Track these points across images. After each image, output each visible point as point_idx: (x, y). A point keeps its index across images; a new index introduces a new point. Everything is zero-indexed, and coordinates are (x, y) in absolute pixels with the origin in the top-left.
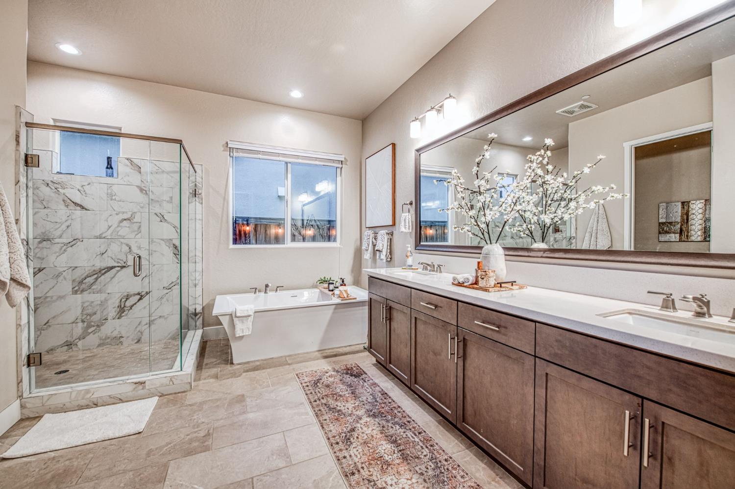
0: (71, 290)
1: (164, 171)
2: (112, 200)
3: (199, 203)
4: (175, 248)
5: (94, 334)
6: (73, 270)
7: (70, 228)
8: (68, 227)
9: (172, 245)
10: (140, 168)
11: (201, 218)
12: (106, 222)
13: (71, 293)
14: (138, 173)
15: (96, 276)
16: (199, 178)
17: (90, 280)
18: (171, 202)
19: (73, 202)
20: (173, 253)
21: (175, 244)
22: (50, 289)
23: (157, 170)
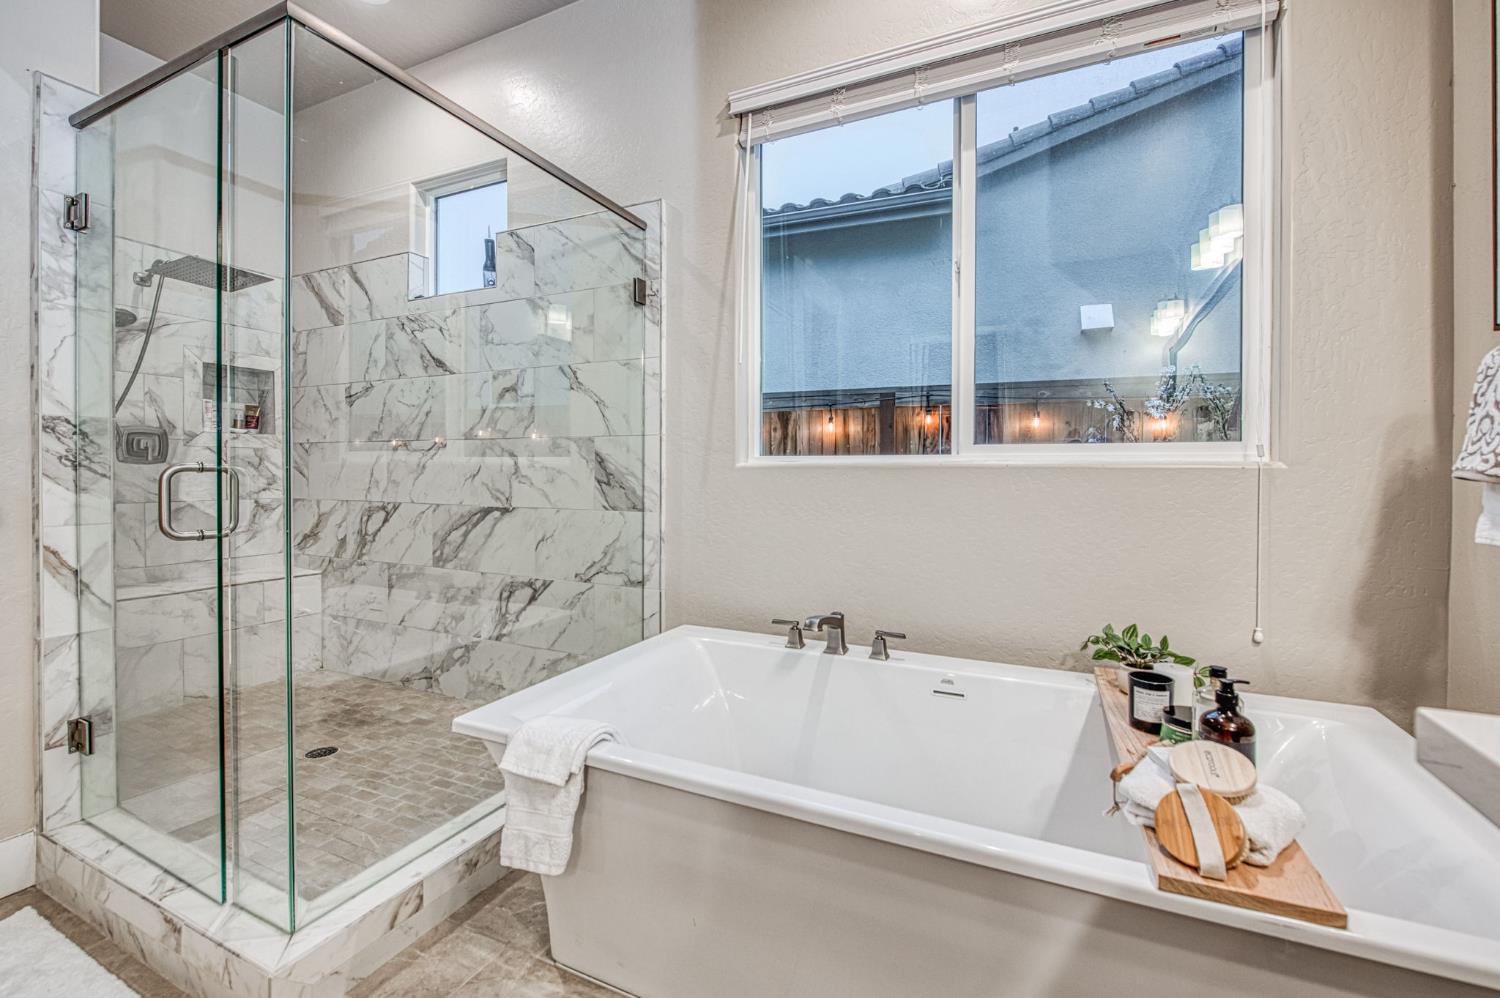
0: (430, 556)
1: (577, 245)
2: (487, 342)
3: (654, 323)
4: (600, 463)
5: (461, 665)
6: (435, 511)
7: (430, 415)
8: (427, 414)
9: (593, 457)
10: (533, 250)
11: (658, 371)
12: (478, 399)
13: (431, 562)
14: (529, 264)
15: (464, 528)
16: (653, 246)
17: (456, 536)
18: (591, 332)
19: (433, 358)
20: (596, 478)
21: (599, 450)
22: (407, 549)
23: (563, 245)
